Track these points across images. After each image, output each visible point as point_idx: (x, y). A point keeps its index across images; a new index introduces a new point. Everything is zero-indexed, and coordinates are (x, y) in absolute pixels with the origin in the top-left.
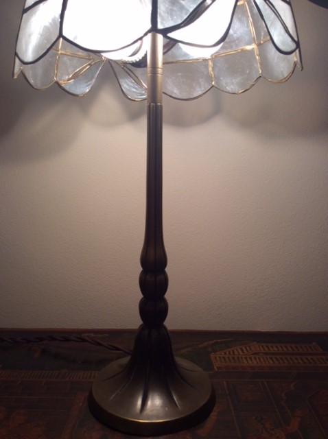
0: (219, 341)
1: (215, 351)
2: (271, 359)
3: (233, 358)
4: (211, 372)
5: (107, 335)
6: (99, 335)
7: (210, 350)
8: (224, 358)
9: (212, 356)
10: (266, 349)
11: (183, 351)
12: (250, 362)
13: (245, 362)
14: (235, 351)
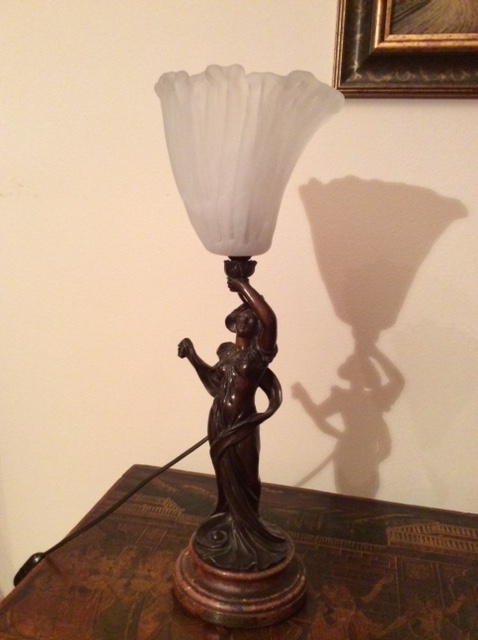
0: (398, 515)
1: (391, 525)
2: (451, 542)
3: (410, 536)
4: (384, 547)
5: (281, 492)
6: (274, 491)
7: (387, 524)
8: (400, 534)
9: (388, 530)
10: (448, 530)
11: (359, 521)
12: (427, 542)
13: (422, 541)
14: (414, 530)
